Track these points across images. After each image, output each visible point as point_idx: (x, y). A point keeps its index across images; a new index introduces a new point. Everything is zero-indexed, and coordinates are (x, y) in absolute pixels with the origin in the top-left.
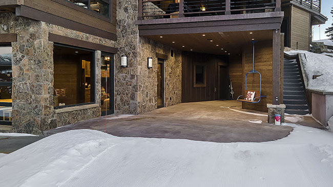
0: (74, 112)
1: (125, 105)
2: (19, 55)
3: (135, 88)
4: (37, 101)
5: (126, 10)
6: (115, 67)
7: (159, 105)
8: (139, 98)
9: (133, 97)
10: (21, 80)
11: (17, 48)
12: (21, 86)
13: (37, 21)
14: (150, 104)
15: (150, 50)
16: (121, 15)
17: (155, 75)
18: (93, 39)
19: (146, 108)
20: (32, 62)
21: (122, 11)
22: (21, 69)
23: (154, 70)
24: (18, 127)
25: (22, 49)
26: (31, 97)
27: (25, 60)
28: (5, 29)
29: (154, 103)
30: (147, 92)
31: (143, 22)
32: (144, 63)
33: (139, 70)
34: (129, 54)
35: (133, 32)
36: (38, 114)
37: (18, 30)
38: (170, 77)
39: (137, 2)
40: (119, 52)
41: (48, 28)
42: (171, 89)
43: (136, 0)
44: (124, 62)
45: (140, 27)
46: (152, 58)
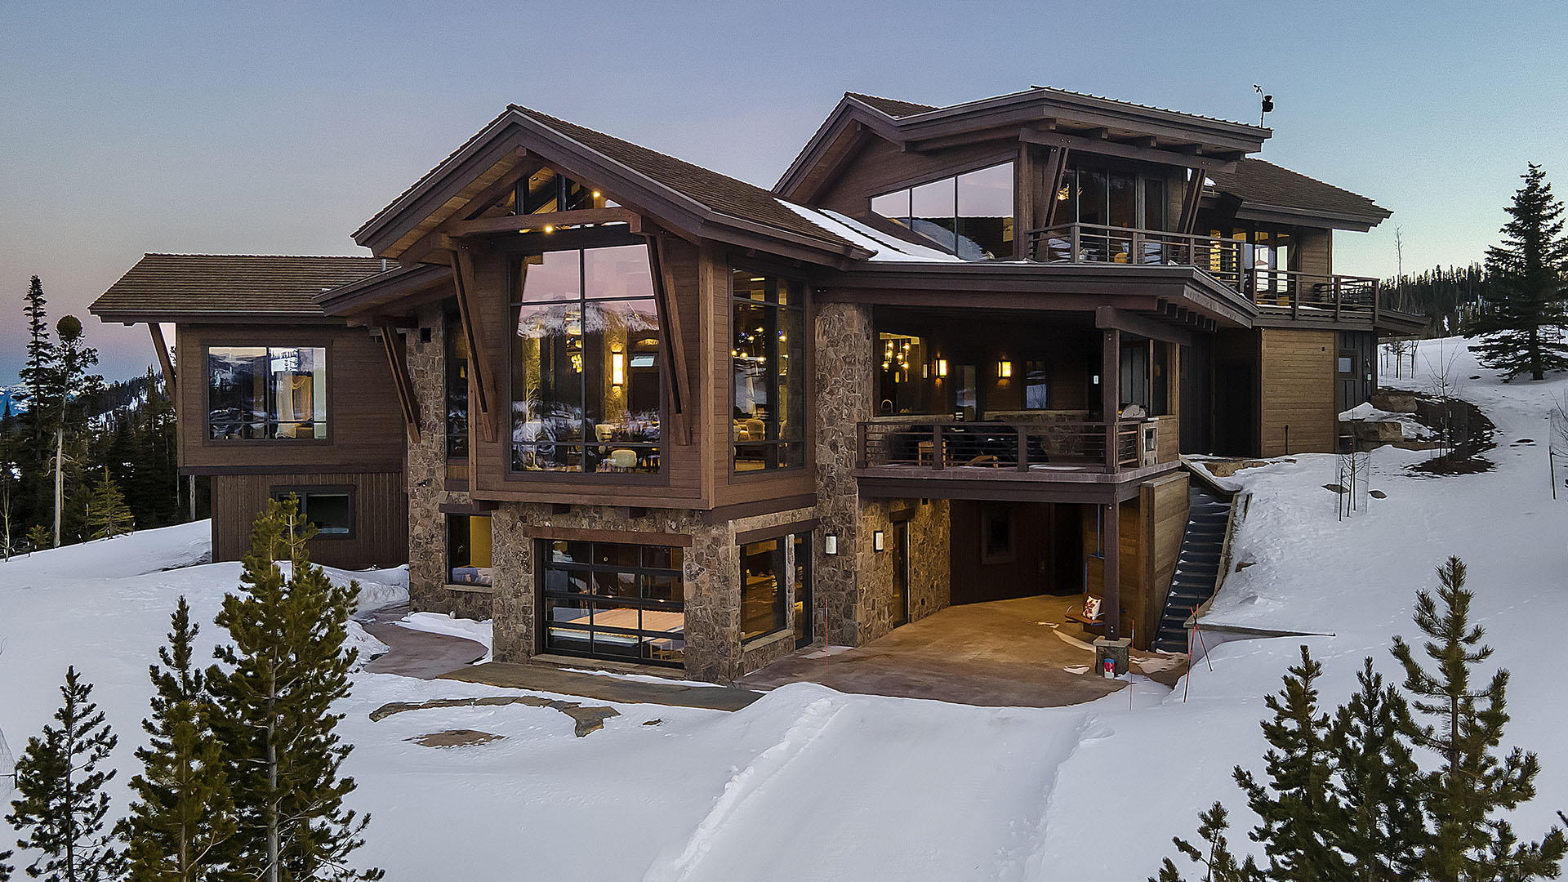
1: (832, 628)
2: (695, 568)
3: (853, 595)
4: (723, 635)
5: (834, 446)
6: (813, 557)
7: (898, 619)
8: (860, 616)
9: (848, 613)
10: (698, 604)
11: (691, 556)
13: (723, 521)
14: (879, 622)
15: (879, 512)
16: (824, 455)
17: (888, 559)
18: (782, 518)
19: (873, 632)
20: (715, 578)
21: (826, 448)
22: (698, 588)
23: (886, 553)
25: (699, 559)
26: (714, 630)
27: (704, 575)
28: (673, 527)
29: (887, 619)
30: (874, 600)
31: (868, 473)
32: (869, 544)
33: (859, 560)
34: (841, 530)
35: (849, 491)
36: (725, 656)
37: (692, 531)
38: (921, 552)
39: (855, 433)
40: (820, 526)
41: (733, 527)
42: (923, 580)
43: (852, 430)
44: (832, 544)
45: (862, 481)
46: (881, 532)
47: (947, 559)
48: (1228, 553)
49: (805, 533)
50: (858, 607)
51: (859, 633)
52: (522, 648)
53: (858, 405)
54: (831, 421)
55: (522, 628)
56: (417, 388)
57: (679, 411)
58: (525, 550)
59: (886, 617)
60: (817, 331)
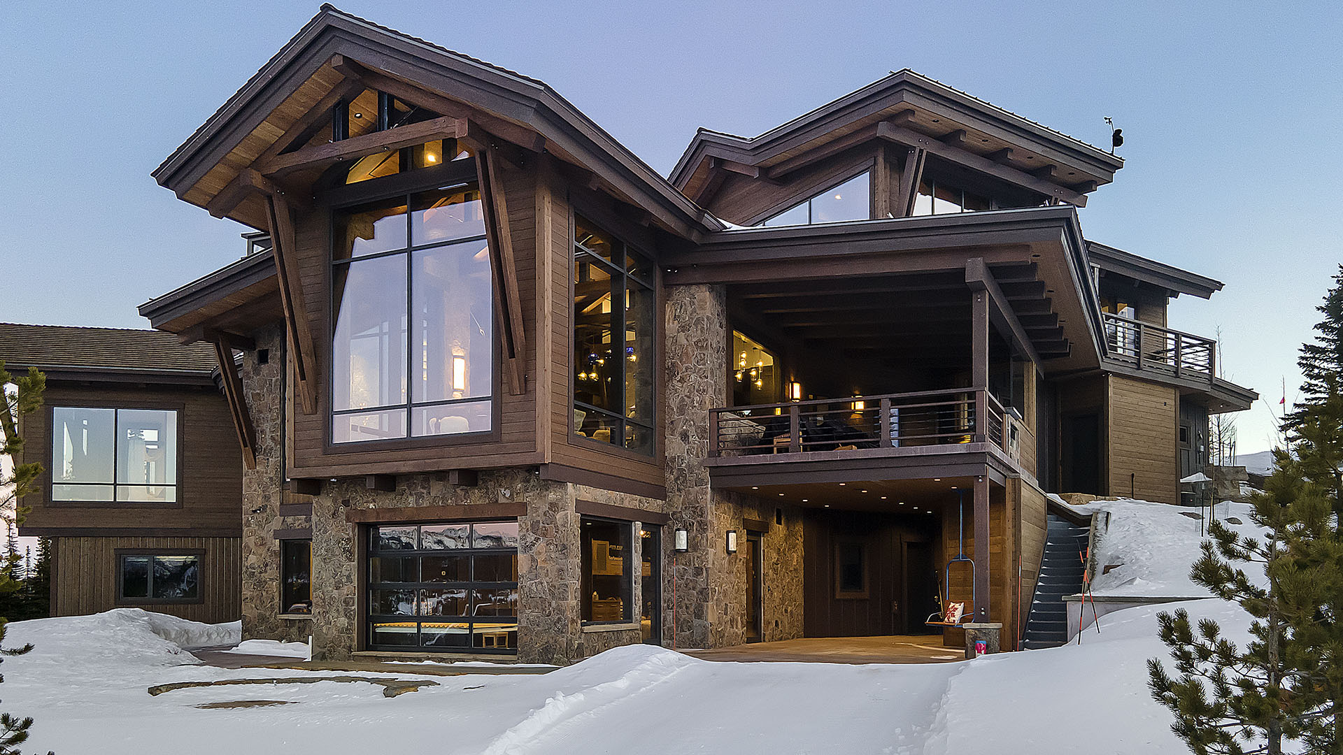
0: (605, 634)
1: (682, 630)
2: (531, 538)
3: (704, 594)
4: (560, 610)
5: (685, 436)
6: (662, 553)
7: (751, 635)
8: (712, 615)
9: (699, 614)
10: (533, 577)
11: (526, 524)
12: (534, 587)
13: (561, 483)
14: (732, 630)
15: (732, 514)
16: (674, 447)
17: (740, 566)
18: (630, 501)
19: (725, 638)
20: (552, 547)
21: (677, 439)
22: (533, 560)
23: (739, 557)
24: (527, 655)
25: (534, 527)
26: (550, 605)
27: (541, 545)
28: (507, 496)
29: (740, 629)
30: (727, 605)
31: (720, 462)
32: (721, 543)
33: (711, 557)
34: (692, 525)
35: (700, 482)
36: (562, 632)
37: (528, 497)
38: (775, 570)
39: (708, 421)
40: (670, 522)
41: (575, 492)
42: (777, 601)
43: (704, 418)
44: (682, 541)
45: (716, 472)
46: (735, 532)
47: (801, 591)
48: (1093, 560)
49: (655, 525)
50: (709, 606)
51: (710, 635)
52: (343, 644)
53: (710, 391)
54: (682, 410)
55: (343, 621)
56: (253, 413)
57: (512, 355)
58: (347, 537)
59: (739, 626)
60: (667, 317)
